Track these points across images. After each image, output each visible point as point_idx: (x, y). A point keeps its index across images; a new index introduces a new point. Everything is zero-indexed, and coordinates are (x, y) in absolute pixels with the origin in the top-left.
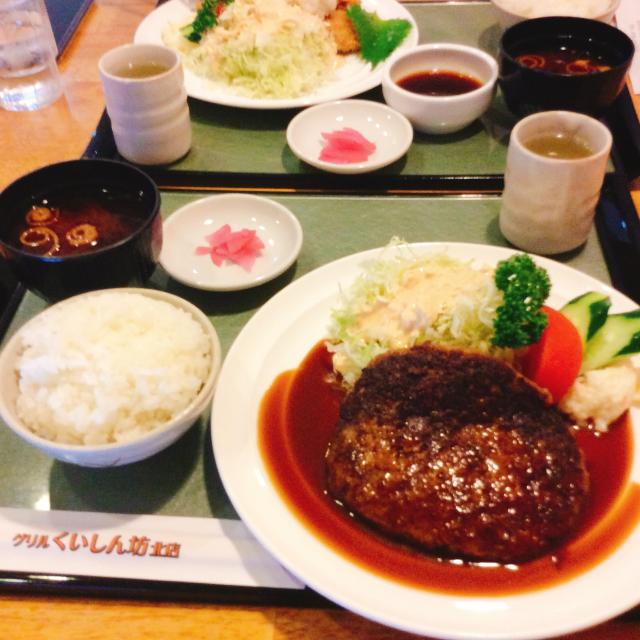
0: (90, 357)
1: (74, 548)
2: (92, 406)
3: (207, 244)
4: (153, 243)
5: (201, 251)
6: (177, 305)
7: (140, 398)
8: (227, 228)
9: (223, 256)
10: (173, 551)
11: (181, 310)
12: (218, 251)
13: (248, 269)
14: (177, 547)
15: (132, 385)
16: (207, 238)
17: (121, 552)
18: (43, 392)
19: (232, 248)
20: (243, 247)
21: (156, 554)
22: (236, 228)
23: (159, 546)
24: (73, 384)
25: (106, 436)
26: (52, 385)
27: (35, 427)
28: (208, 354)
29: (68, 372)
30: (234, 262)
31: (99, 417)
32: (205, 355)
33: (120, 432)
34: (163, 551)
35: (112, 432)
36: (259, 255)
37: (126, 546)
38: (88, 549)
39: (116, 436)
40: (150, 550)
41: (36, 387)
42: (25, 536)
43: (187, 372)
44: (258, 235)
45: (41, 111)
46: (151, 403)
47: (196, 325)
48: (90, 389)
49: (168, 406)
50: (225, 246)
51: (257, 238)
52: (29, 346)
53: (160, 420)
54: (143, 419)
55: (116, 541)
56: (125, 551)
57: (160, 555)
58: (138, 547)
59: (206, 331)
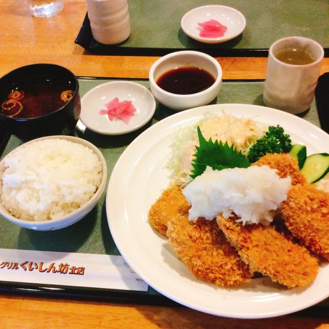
0: (37, 174)
1: (31, 270)
2: (39, 201)
3: (105, 109)
4: (75, 110)
5: (103, 112)
6: (85, 145)
7: (63, 197)
8: (117, 100)
9: (114, 115)
10: (81, 271)
11: (87, 148)
12: (112, 112)
13: (127, 123)
14: (83, 269)
15: (59, 189)
16: (106, 105)
17: (55, 272)
18: (14, 192)
19: (118, 111)
20: (125, 111)
21: (72, 273)
22: (121, 100)
23: (74, 268)
24: (29, 188)
25: (46, 216)
26: (19, 189)
27: (10, 210)
28: (100, 172)
29: (27, 182)
30: (120, 118)
31: (42, 207)
32: (99, 173)
33: (53, 214)
34: (76, 272)
35: (49, 213)
36: (133, 115)
37: (57, 269)
38: (38, 270)
39: (51, 216)
40: (69, 271)
41: (11, 189)
42: (7, 263)
43: (89, 182)
44: (132, 103)
45: (53, 18)
46: (69, 199)
47: (95, 156)
48: (38, 191)
49: (78, 201)
50: (115, 110)
51: (132, 105)
52: (8, 167)
53: (74, 208)
54: (65, 207)
55: (52, 266)
56: (57, 271)
57: (74, 274)
58: (63, 269)
59: (100, 160)
